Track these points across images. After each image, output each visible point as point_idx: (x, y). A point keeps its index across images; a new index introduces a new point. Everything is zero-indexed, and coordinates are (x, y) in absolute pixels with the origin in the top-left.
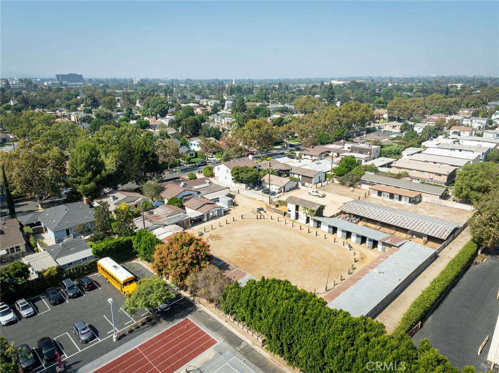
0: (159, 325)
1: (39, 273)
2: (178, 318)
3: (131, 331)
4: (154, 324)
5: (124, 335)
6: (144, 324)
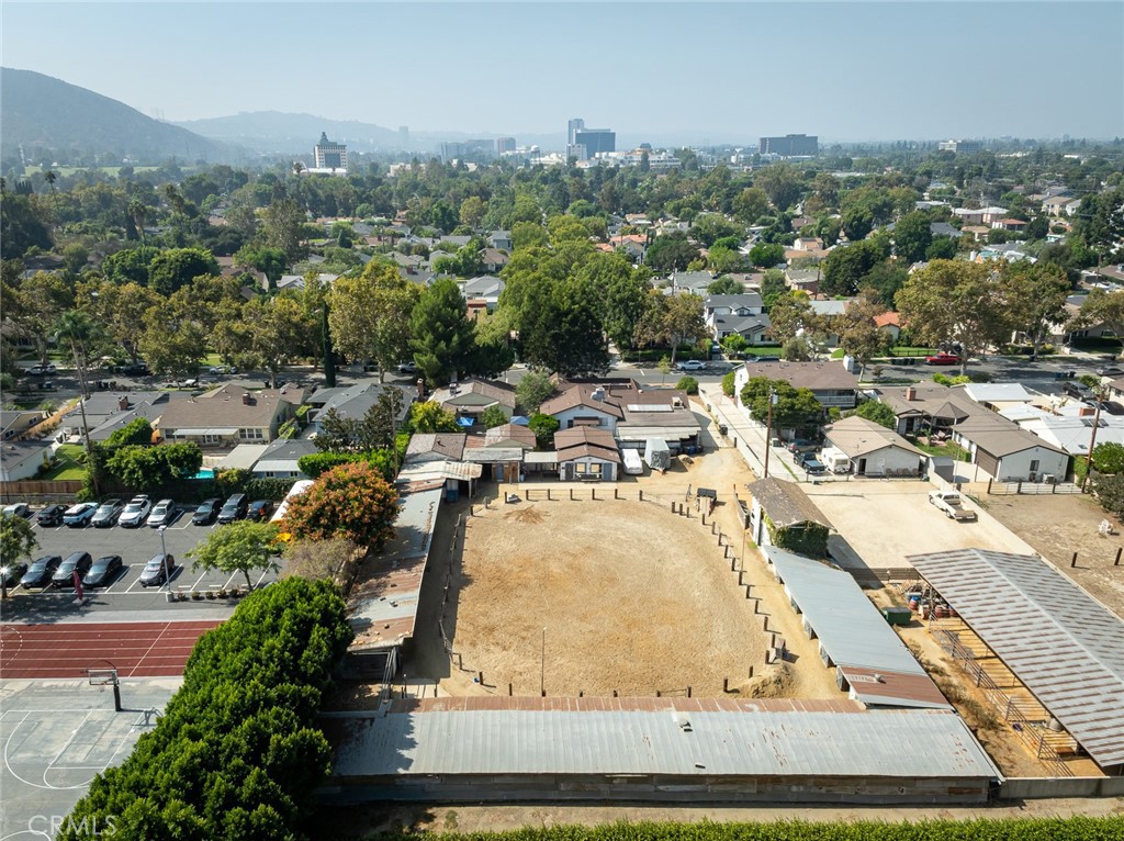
3: (198, 598)
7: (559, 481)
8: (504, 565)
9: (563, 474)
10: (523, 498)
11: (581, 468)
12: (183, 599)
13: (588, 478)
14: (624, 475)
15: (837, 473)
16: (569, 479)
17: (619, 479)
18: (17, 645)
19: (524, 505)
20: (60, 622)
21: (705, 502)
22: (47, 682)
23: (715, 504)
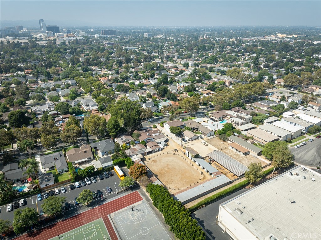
1: (97, 169)
3: (121, 192)
4: (127, 191)
5: (119, 193)
6: (125, 190)
15: (188, 141)
18: (103, 210)
19: (152, 159)
21: (176, 151)
23: (178, 151)
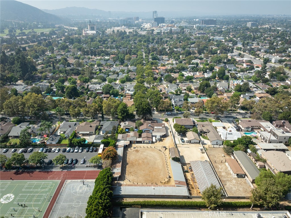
0: (95, 168)
2: (100, 169)
3: (90, 166)
4: (95, 167)
6: (93, 166)
7: (142, 143)
8: (133, 161)
9: (143, 142)
10: (136, 147)
11: (145, 142)
12: (88, 167)
13: (147, 143)
14: (153, 143)
15: (186, 142)
16: (144, 143)
17: (152, 143)
18: (67, 174)
19: (136, 149)
20: (71, 170)
22: (73, 180)
23: (166, 149)
